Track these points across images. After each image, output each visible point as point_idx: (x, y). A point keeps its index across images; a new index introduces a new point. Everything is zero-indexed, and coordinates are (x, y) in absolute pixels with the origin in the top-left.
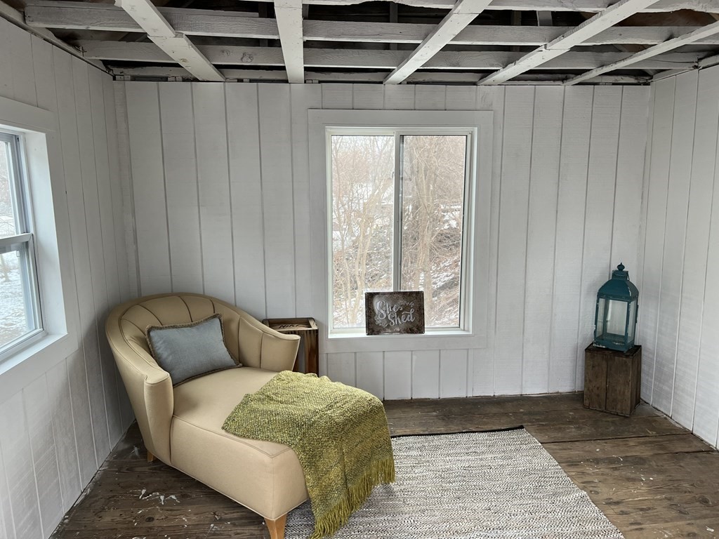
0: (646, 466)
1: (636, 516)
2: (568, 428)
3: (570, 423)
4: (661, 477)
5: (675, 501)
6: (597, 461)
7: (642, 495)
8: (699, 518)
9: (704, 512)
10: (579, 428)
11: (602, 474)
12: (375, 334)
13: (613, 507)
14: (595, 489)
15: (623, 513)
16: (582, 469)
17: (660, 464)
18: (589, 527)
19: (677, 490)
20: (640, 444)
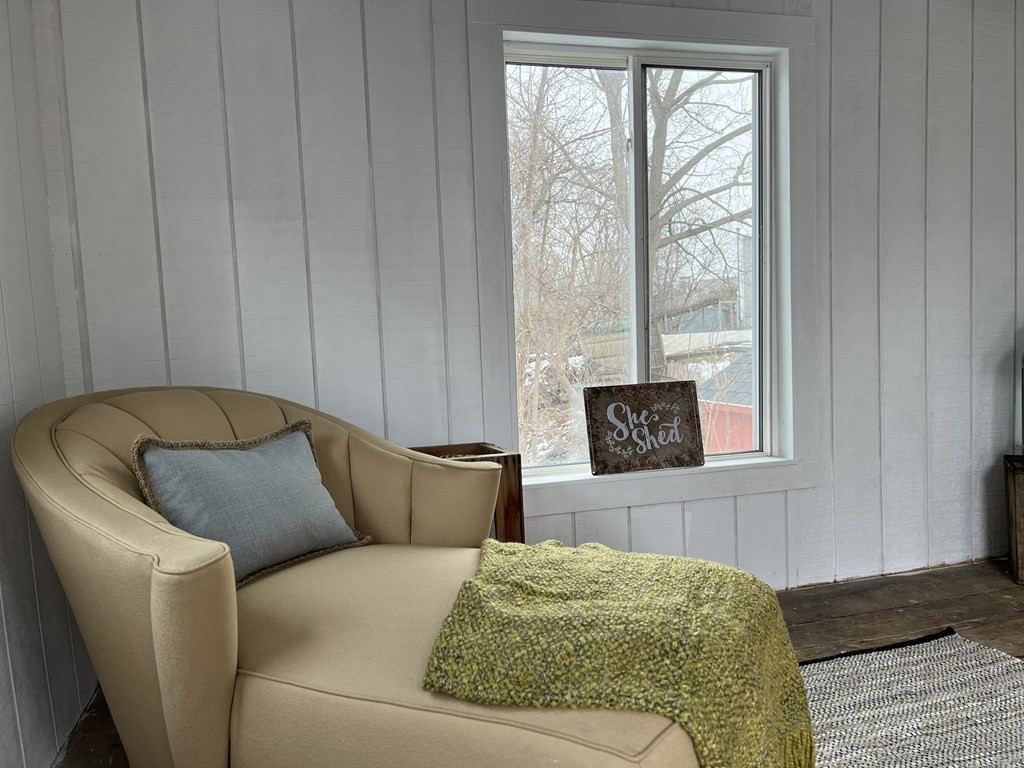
12: (610, 473)
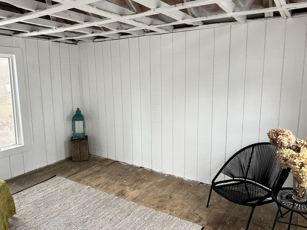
0: (101, 172)
1: (105, 186)
2: (72, 170)
3: (71, 168)
4: (106, 173)
5: (113, 178)
6: (86, 176)
7: (104, 180)
8: (121, 179)
9: (121, 177)
10: (75, 169)
11: (90, 179)
13: (98, 187)
14: (91, 184)
15: (102, 187)
16: (83, 181)
17: (104, 170)
18: (95, 195)
19: (112, 175)
20: (96, 167)
